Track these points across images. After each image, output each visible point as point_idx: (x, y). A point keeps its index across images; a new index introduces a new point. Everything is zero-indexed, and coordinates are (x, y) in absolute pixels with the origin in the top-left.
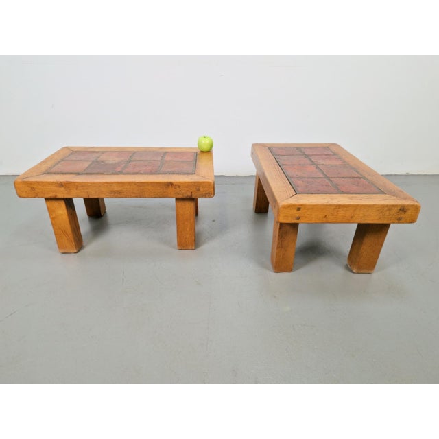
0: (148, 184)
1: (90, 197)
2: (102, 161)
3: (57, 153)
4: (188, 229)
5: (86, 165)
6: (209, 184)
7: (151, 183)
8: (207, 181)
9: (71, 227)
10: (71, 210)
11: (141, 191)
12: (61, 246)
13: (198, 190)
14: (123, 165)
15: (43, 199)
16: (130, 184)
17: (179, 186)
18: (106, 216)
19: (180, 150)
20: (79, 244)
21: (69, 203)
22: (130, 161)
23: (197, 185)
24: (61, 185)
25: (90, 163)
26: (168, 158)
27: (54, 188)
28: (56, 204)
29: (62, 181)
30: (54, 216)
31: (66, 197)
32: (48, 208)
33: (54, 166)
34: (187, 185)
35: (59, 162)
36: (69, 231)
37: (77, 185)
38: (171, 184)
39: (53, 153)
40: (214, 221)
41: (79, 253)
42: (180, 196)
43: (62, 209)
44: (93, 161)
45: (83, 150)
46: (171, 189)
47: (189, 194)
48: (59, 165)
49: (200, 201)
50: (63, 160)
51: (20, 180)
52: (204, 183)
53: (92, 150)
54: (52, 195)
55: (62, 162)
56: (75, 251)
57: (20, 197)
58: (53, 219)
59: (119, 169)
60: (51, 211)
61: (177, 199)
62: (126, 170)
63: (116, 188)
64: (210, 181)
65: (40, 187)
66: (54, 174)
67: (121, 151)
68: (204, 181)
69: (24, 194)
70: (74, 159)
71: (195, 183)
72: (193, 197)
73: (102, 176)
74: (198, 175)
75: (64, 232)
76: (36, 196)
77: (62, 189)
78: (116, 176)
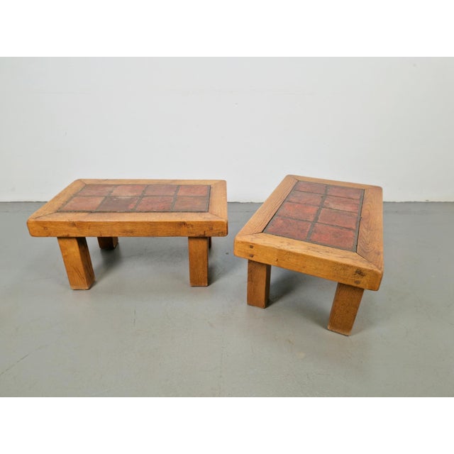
0: (161, 223)
1: (103, 236)
2: (115, 197)
3: (70, 187)
4: (201, 267)
5: (99, 201)
6: (222, 223)
7: (164, 222)
8: (221, 220)
9: (83, 265)
10: (83, 247)
11: (153, 230)
12: (72, 283)
13: (212, 229)
14: (136, 202)
15: (56, 238)
16: (142, 223)
17: (192, 226)
18: (118, 248)
19: (193, 183)
20: (91, 280)
21: (82, 242)
22: (144, 196)
23: (210, 225)
24: (74, 224)
25: (103, 198)
26: (181, 193)
27: (67, 228)
28: (68, 242)
29: (75, 221)
30: (66, 253)
31: (78, 236)
32: (60, 246)
33: (67, 202)
34: (201, 224)
35: (72, 198)
36: (81, 268)
37: (89, 225)
38: (184, 223)
39: (66, 186)
40: (227, 254)
41: (92, 289)
42: (194, 235)
43: (74, 248)
44: (106, 197)
45: (96, 183)
46: (184, 229)
47: (202, 233)
48: (72, 202)
49: (213, 239)
50: (75, 195)
51: (33, 220)
52: (218, 222)
53: (105, 183)
54: (65, 234)
55: (75, 198)
56: (87, 288)
57: (33, 236)
58: (65, 257)
59: (131, 207)
60: (63, 249)
61: (190, 238)
62: (139, 208)
63: (128, 228)
64: (224, 220)
65: (53, 226)
66: (67, 212)
67: (134, 185)
68: (218, 220)
69: (37, 233)
70: (88, 194)
71: (207, 222)
72: (206, 236)
73: (115, 214)
74: (211, 213)
75: (77, 270)
76: (49, 235)
77: (75, 228)
78: (128, 214)
